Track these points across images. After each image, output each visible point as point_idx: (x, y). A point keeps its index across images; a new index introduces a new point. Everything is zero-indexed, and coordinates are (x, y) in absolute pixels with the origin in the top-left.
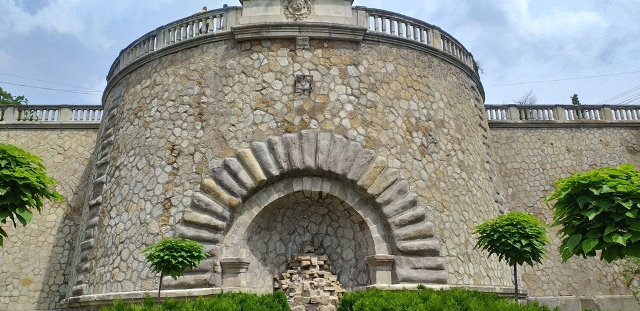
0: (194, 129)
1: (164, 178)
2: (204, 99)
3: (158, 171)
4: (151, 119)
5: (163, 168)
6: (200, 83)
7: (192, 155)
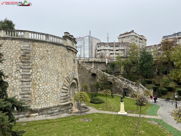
0: (61, 67)
1: (56, 78)
2: (62, 60)
3: (54, 76)
4: (49, 61)
5: (55, 75)
6: (61, 56)
7: (62, 73)
